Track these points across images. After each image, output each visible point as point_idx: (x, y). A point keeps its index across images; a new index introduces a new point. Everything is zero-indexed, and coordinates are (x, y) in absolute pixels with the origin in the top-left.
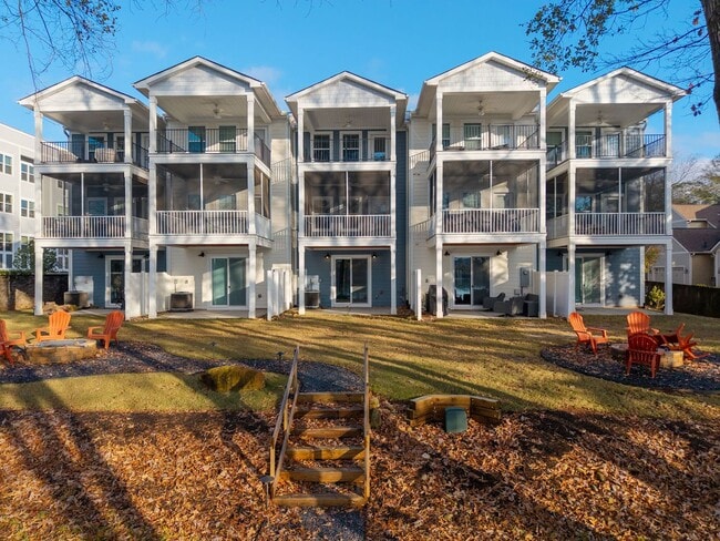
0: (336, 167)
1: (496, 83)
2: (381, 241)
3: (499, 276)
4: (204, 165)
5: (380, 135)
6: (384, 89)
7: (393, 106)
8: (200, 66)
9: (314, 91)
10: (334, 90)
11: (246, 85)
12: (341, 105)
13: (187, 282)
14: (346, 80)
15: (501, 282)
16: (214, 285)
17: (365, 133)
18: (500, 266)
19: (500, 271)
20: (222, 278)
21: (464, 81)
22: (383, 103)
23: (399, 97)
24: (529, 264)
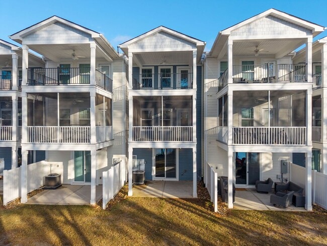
0: (155, 93)
1: (274, 32)
2: (186, 145)
3: (266, 165)
4: (60, 93)
5: (184, 68)
6: (189, 39)
7: (195, 50)
8: (57, 23)
9: (140, 40)
10: (154, 39)
11: (89, 36)
12: (159, 50)
13: (58, 166)
14: (162, 32)
15: (267, 169)
16: (76, 168)
17: (175, 67)
18: (267, 158)
19: (267, 162)
20: (81, 163)
21: (249, 31)
22: (188, 48)
23: (199, 43)
24: (287, 158)
